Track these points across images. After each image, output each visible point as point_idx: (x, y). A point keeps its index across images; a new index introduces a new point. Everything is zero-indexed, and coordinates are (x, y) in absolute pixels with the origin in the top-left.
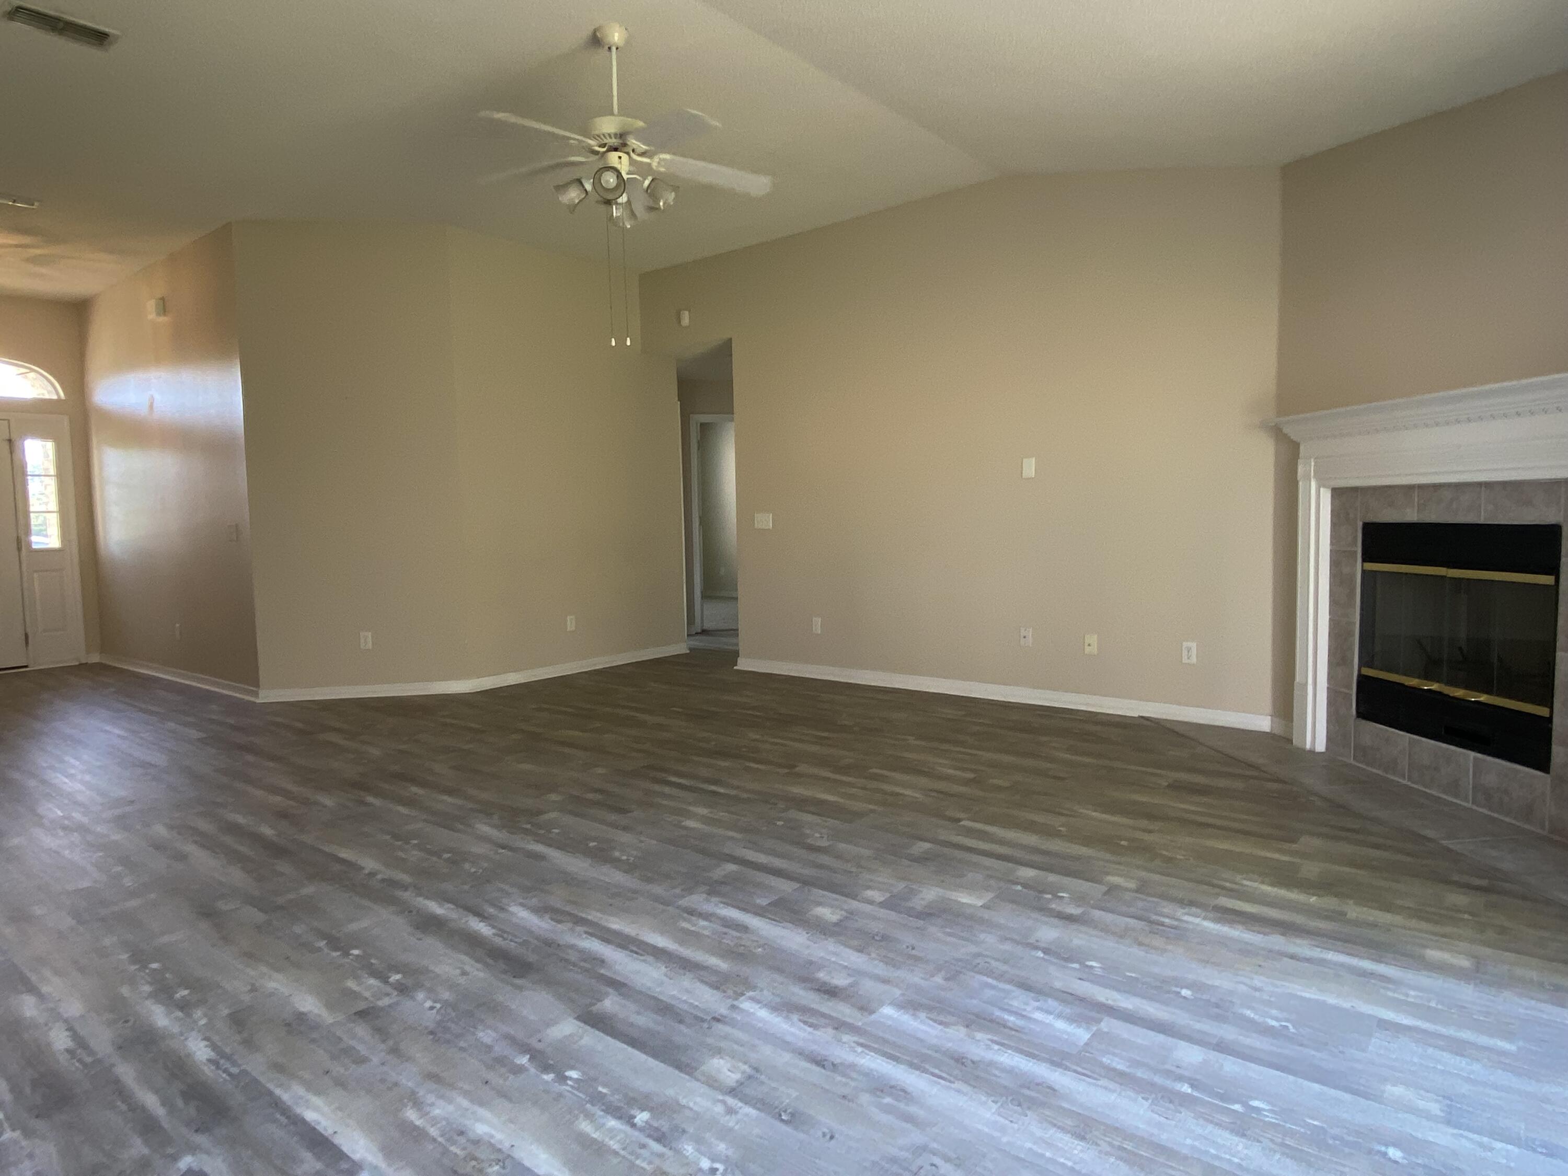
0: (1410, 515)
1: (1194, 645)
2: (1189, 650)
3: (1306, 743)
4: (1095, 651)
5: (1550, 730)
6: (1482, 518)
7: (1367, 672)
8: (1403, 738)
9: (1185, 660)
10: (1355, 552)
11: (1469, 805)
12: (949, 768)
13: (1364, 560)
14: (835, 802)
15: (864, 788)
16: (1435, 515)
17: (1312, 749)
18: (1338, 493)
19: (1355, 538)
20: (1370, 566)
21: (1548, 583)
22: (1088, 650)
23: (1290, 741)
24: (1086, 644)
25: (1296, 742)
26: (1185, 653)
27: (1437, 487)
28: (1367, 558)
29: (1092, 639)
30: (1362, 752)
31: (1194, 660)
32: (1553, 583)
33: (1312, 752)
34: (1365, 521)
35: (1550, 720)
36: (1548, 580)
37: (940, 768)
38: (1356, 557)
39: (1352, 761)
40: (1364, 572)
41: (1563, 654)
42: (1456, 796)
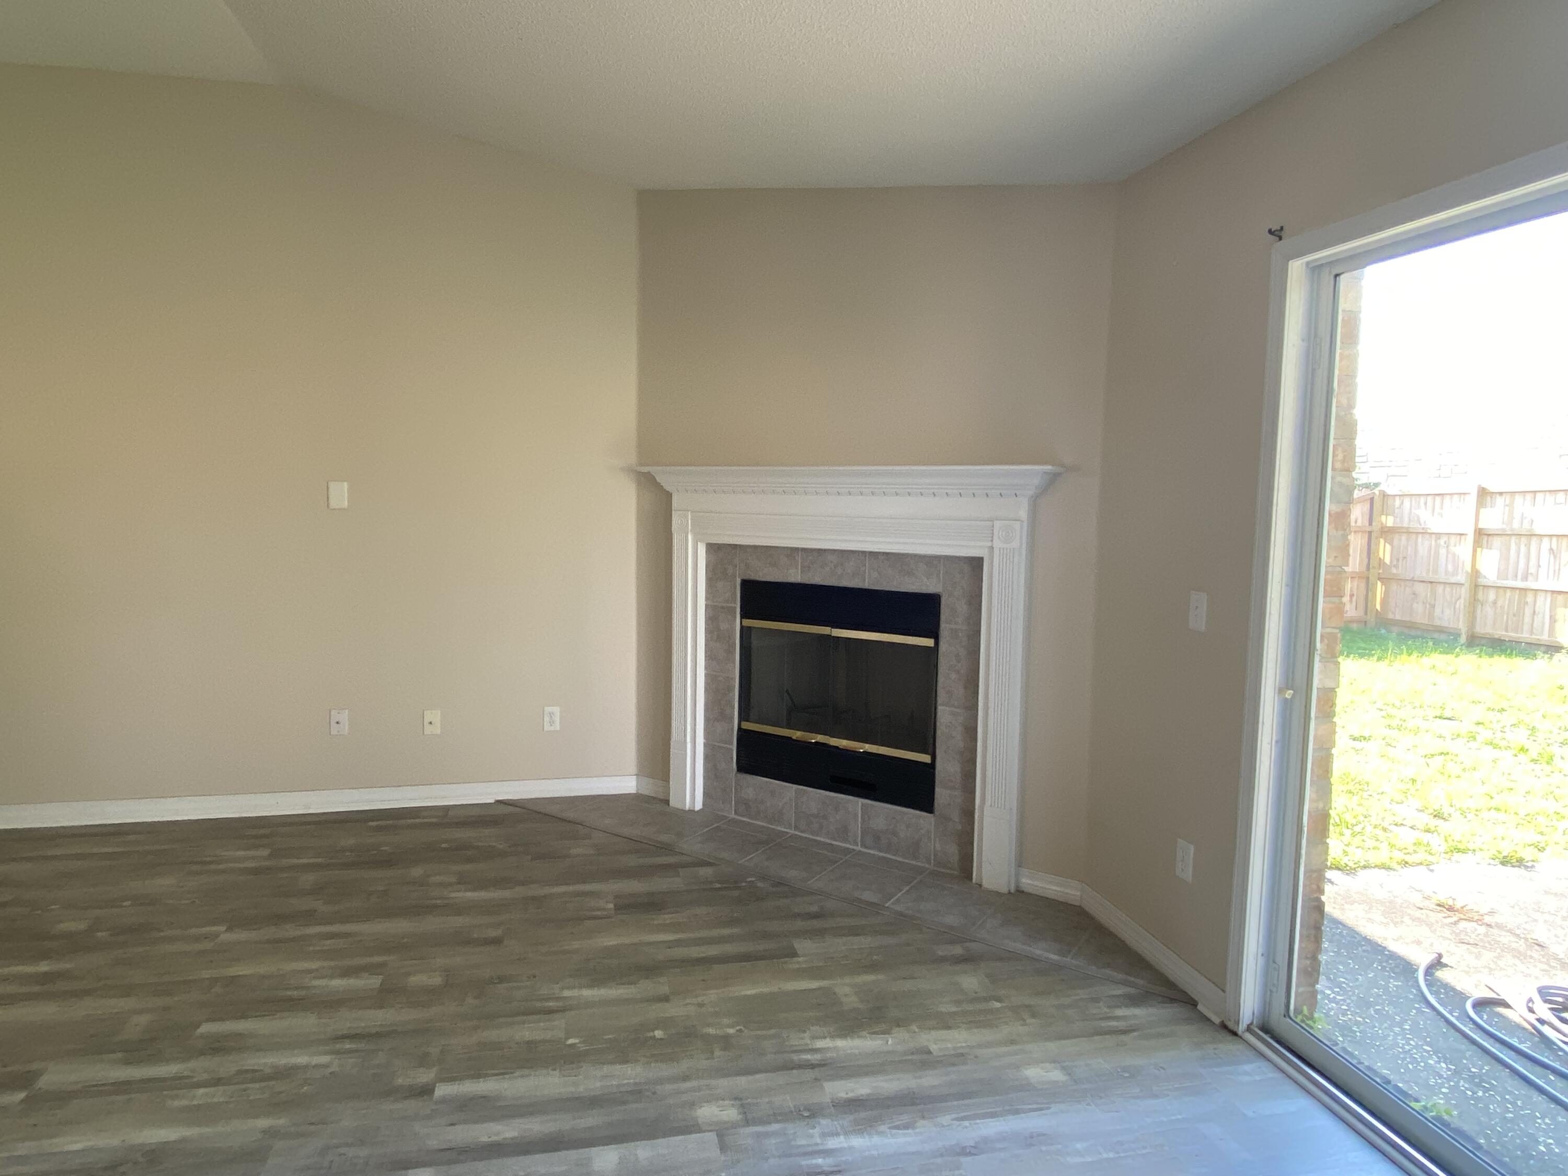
0: (795, 576)
1: (556, 710)
2: (551, 714)
3: (685, 805)
4: (438, 731)
5: (934, 774)
6: (866, 585)
7: (746, 725)
8: (790, 789)
9: (547, 727)
10: (735, 608)
11: (859, 848)
12: (332, 977)
13: (742, 617)
14: (183, 1140)
15: (217, 1082)
16: (817, 577)
17: (692, 809)
18: (712, 548)
19: (735, 593)
20: (748, 622)
21: (928, 645)
22: (428, 730)
23: (667, 802)
24: (426, 723)
25: (673, 803)
26: (547, 719)
27: (820, 551)
28: (744, 615)
29: (435, 716)
30: (744, 806)
31: (557, 726)
32: (932, 645)
33: (692, 811)
34: (746, 578)
35: (932, 765)
36: (929, 642)
37: (316, 983)
38: (735, 613)
39: (733, 815)
40: (742, 627)
41: (943, 708)
42: (845, 840)
